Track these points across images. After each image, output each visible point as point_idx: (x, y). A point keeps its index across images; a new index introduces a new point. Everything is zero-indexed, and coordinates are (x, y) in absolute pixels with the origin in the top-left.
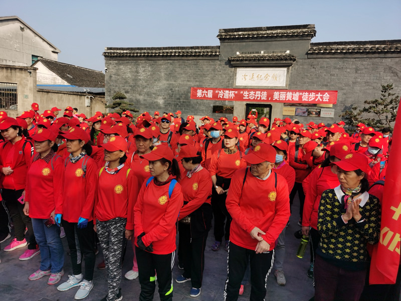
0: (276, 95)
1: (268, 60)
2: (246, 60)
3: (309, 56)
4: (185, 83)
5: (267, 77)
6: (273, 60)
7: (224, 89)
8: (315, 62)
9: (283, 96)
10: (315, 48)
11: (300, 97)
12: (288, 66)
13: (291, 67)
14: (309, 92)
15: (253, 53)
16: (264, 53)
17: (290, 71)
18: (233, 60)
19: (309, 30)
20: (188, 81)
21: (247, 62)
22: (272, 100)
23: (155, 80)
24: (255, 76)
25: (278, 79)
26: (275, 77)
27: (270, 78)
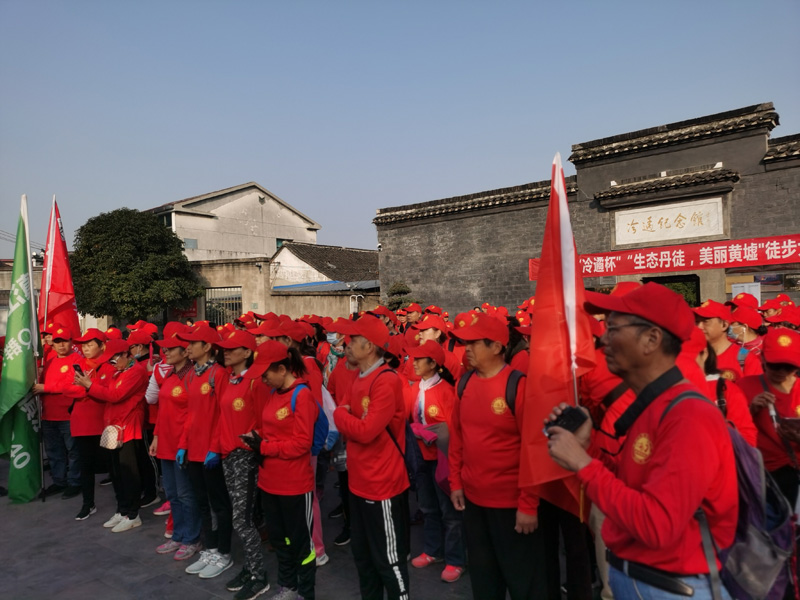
0: (705, 256)
1: (676, 187)
2: (630, 194)
3: (768, 167)
4: (517, 252)
5: (679, 220)
6: (687, 185)
7: (593, 255)
8: (784, 175)
9: (720, 255)
10: (779, 148)
11: (761, 253)
12: (722, 193)
13: (730, 195)
14: (781, 239)
15: (645, 178)
16: (668, 175)
17: (730, 203)
18: (605, 198)
19: (761, 115)
20: (523, 248)
21: (633, 197)
22: (697, 266)
23: (463, 254)
24: (655, 222)
25: (704, 221)
26: (697, 219)
27: (687, 222)
